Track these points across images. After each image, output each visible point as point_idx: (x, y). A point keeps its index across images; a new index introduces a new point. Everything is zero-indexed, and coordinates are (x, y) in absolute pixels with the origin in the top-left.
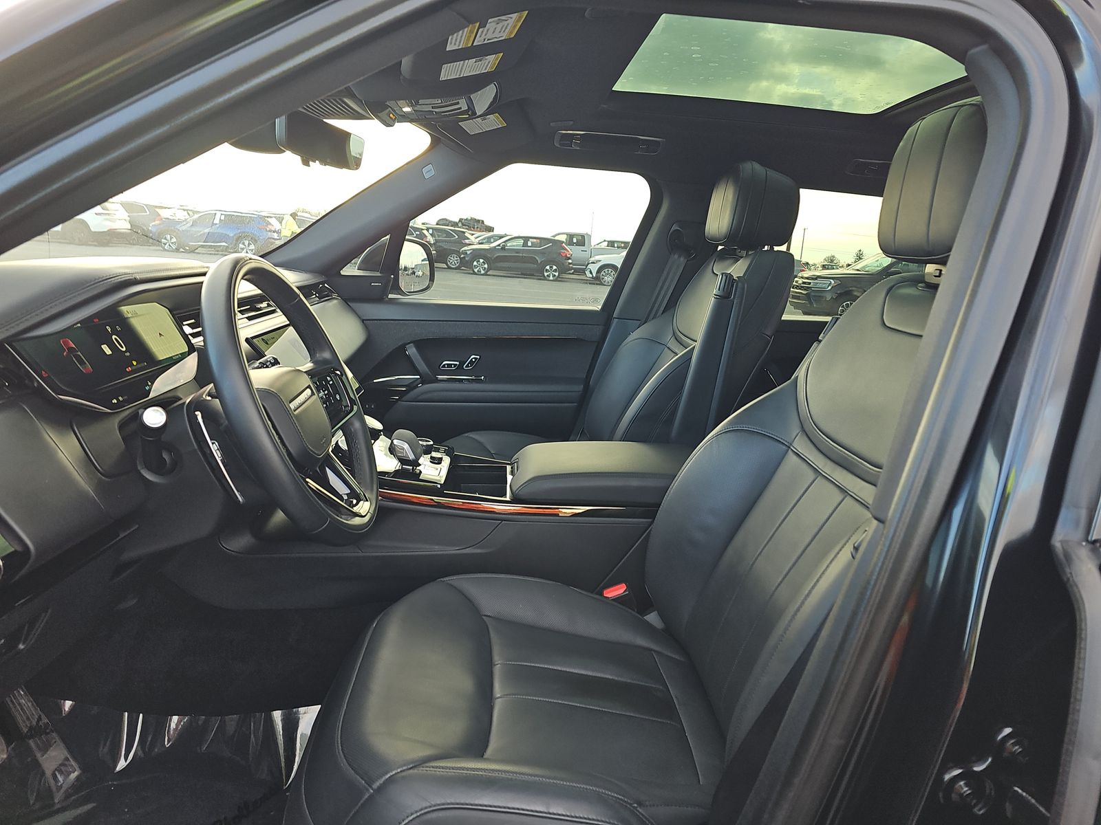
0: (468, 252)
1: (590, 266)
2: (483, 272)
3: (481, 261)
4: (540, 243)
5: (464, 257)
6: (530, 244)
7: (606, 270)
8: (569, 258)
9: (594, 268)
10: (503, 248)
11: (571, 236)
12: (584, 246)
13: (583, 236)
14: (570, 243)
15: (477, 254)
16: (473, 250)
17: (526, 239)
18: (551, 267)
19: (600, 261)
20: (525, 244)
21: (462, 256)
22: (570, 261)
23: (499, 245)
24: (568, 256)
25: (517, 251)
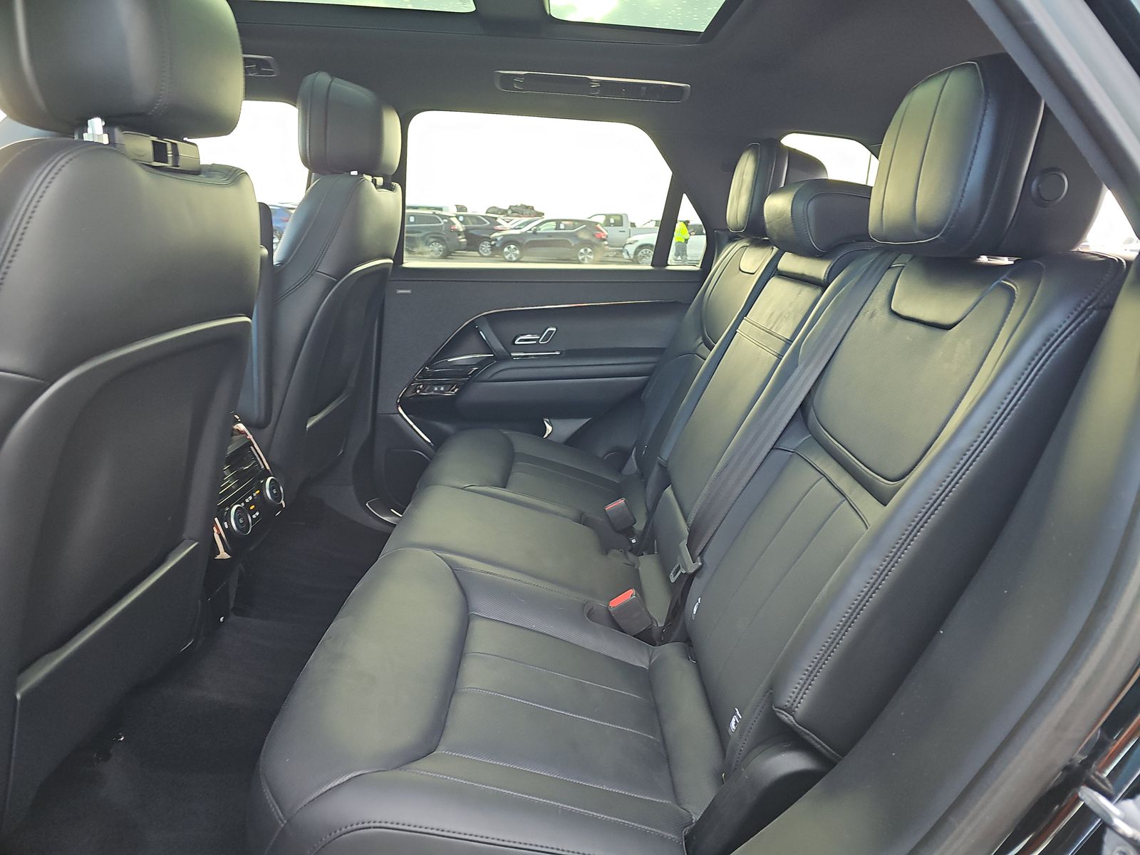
0: (499, 239)
1: (628, 247)
2: (514, 259)
3: (512, 246)
4: (574, 225)
5: (495, 244)
6: (562, 226)
7: (644, 250)
8: (604, 240)
9: (631, 249)
10: (535, 233)
11: (608, 217)
12: (622, 226)
13: (621, 216)
14: (607, 223)
15: (508, 241)
16: (504, 236)
17: (558, 222)
18: (586, 250)
19: (637, 241)
20: (558, 228)
21: (493, 243)
22: (606, 243)
23: (530, 230)
24: (603, 237)
25: (550, 235)
